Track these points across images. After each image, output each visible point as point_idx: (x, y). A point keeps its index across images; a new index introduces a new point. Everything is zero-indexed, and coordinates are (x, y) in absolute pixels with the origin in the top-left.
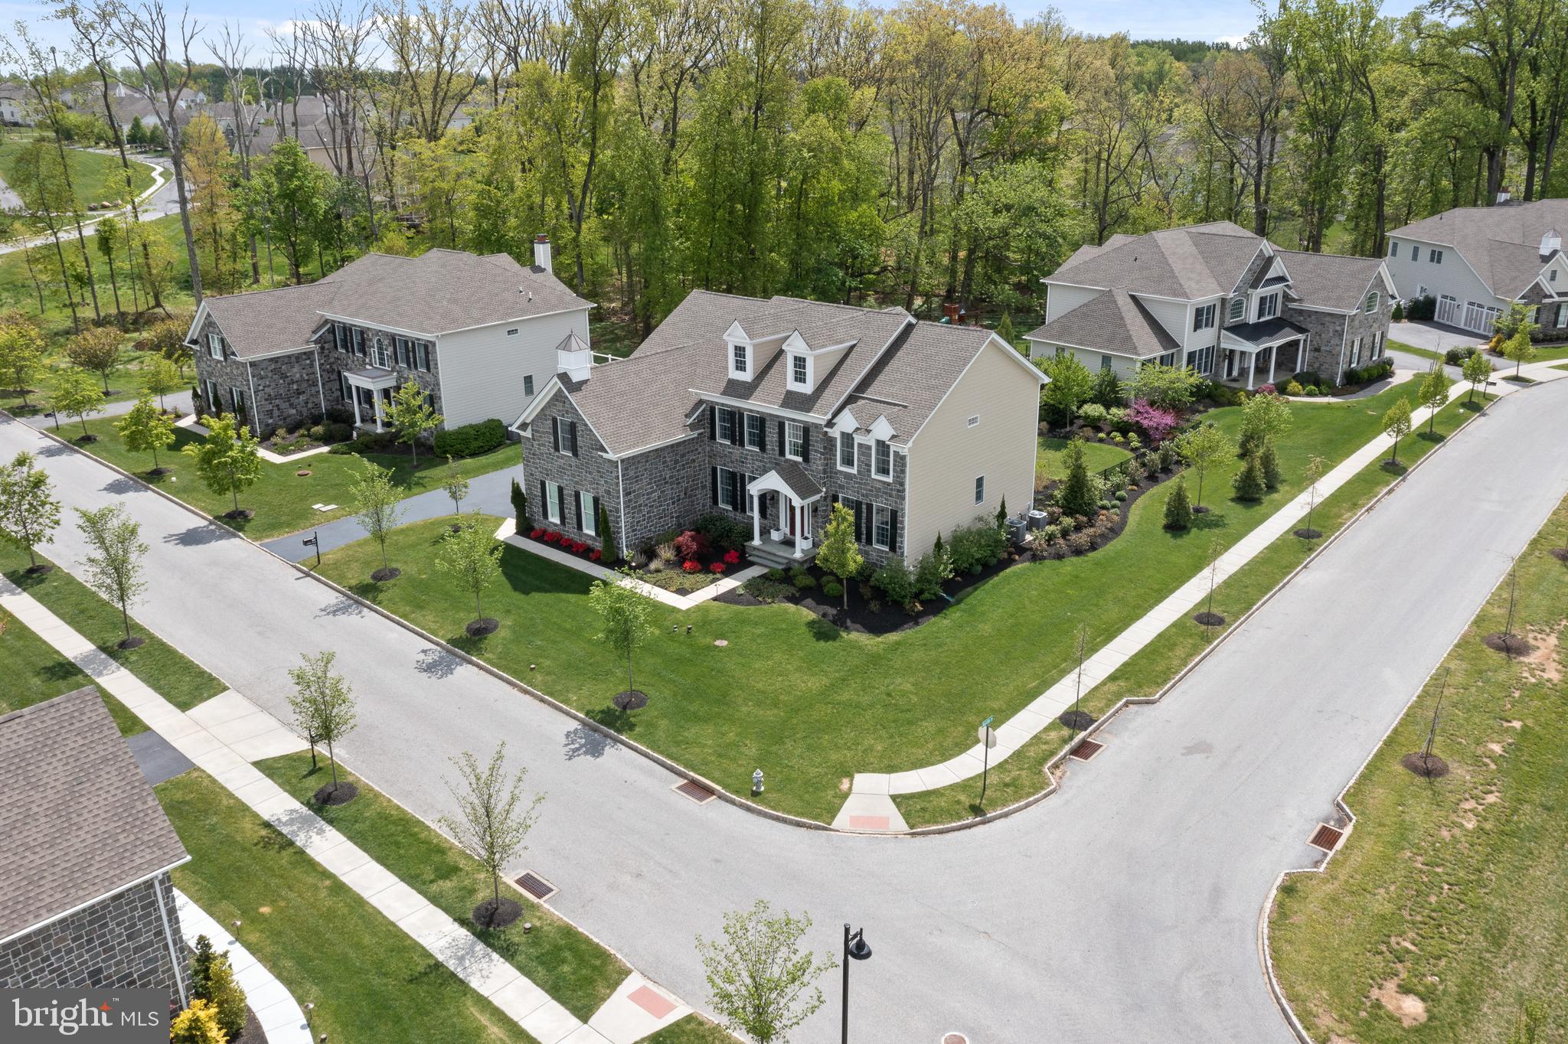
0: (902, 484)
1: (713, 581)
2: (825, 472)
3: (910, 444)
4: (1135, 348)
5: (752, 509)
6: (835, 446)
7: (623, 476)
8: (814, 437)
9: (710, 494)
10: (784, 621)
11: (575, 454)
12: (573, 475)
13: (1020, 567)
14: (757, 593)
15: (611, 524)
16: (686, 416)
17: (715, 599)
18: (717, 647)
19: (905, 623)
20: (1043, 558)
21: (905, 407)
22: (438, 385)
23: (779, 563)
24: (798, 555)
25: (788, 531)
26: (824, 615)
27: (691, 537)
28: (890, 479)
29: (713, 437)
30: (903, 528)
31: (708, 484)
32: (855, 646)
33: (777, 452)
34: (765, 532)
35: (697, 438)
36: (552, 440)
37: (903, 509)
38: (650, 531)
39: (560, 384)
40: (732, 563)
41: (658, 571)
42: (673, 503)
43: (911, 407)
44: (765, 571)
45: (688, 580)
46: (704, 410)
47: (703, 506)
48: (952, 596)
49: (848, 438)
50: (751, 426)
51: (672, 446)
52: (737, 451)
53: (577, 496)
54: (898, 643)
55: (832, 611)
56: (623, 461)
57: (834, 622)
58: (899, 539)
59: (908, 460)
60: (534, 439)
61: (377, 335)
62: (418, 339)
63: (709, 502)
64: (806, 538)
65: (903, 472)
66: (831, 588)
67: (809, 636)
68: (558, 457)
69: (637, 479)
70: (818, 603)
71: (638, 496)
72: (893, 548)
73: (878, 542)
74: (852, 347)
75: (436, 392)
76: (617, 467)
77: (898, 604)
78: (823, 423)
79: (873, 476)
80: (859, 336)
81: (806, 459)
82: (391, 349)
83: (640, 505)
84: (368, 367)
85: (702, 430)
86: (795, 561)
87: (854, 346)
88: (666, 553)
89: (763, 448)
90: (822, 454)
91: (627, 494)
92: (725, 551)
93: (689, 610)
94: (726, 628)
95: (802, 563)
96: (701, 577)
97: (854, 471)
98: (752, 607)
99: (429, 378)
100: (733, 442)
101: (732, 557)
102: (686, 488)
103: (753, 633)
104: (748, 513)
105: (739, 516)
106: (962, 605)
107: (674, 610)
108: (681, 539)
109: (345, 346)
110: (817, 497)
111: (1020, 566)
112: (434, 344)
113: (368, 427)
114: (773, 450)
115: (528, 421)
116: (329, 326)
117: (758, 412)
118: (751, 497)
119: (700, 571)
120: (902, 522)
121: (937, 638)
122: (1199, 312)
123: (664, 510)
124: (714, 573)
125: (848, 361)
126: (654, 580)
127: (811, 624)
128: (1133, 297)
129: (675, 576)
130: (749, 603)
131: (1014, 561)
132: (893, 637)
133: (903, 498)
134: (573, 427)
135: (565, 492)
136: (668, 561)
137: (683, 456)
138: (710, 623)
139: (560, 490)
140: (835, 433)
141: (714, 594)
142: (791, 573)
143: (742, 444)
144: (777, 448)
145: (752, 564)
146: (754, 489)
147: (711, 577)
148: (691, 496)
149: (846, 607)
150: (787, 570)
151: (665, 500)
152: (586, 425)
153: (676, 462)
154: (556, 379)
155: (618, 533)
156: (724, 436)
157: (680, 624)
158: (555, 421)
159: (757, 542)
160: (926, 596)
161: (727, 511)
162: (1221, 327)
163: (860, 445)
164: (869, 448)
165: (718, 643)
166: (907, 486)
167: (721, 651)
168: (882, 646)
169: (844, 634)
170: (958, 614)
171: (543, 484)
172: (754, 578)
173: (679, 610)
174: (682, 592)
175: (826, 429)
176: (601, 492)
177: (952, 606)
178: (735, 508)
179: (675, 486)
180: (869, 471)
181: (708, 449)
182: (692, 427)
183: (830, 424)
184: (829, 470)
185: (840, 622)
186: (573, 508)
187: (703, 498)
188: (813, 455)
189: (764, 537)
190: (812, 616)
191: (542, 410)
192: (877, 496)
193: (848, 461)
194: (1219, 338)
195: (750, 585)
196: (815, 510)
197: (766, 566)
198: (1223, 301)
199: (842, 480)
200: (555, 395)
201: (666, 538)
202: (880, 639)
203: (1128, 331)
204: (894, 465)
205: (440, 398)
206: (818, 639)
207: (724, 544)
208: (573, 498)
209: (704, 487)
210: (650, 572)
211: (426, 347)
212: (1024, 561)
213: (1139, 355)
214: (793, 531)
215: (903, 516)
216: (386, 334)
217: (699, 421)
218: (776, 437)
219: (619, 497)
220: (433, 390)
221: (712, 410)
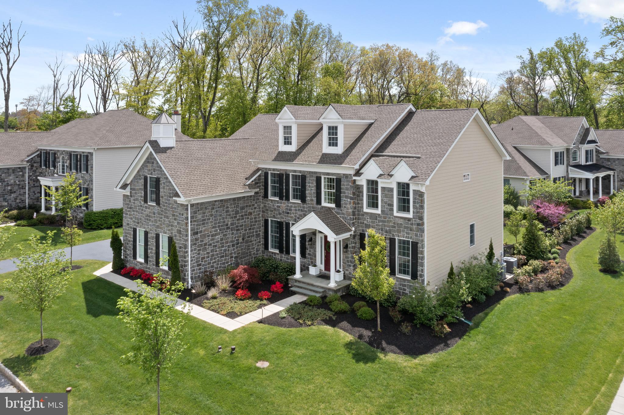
0: (421, 218)
1: (260, 307)
2: (354, 214)
3: (428, 183)
4: (525, 173)
5: (294, 251)
6: (362, 192)
7: (192, 217)
8: (345, 185)
9: (262, 241)
10: (323, 342)
11: (158, 203)
12: (156, 221)
13: (513, 298)
14: (297, 316)
15: (180, 259)
16: (246, 179)
17: (260, 322)
18: (258, 368)
19: (438, 344)
20: (528, 291)
21: (419, 158)
22: (92, 181)
23: (316, 292)
24: (332, 285)
25: (322, 267)
26: (360, 337)
27: (244, 269)
28: (410, 215)
29: (266, 196)
30: (423, 258)
31: (262, 234)
32: (393, 368)
33: (315, 202)
34: (304, 269)
35: (254, 196)
36: (143, 195)
37: (423, 241)
38: (212, 267)
39: (151, 149)
40: (277, 292)
41: (214, 298)
42: (233, 245)
43: (423, 157)
44: (305, 298)
45: (238, 306)
46: (260, 176)
47: (257, 251)
48: (470, 320)
49: (373, 184)
50: (295, 184)
51: (234, 199)
52: (284, 205)
53: (157, 237)
54: (435, 365)
55: (367, 333)
56: (192, 205)
57: (371, 343)
58: (419, 268)
59: (426, 196)
60: (131, 196)
61: (62, 154)
62: (83, 152)
63: (262, 248)
64: (338, 271)
65: (422, 207)
66: (364, 311)
67: (348, 357)
68: (146, 207)
69: (204, 222)
70: (354, 326)
71: (204, 236)
72: (414, 276)
73: (400, 272)
74: (371, 125)
75: (90, 186)
76: (187, 209)
77: (426, 327)
78: (352, 172)
79: (396, 214)
80: (375, 118)
81: (338, 205)
82: (68, 161)
83: (205, 244)
84: (55, 175)
85: (257, 190)
86: (330, 289)
87: (372, 123)
88: (223, 283)
89: (303, 200)
90: (351, 198)
91: (195, 233)
92: (272, 282)
93: (235, 331)
94: (268, 349)
95: (336, 291)
96: (249, 303)
97: (378, 211)
98: (293, 329)
99: (87, 177)
100: (281, 198)
101: (277, 288)
102: (244, 235)
103: (294, 355)
104: (292, 255)
105: (284, 257)
106: (481, 328)
107: (222, 331)
108: (235, 271)
109: (46, 165)
110: (347, 235)
111: (513, 296)
112: (91, 154)
113: (48, 213)
114: (312, 200)
115: (128, 183)
116: (38, 153)
117: (300, 172)
118: (294, 236)
119: (249, 298)
120: (422, 252)
121: (470, 359)
122: (556, 154)
123: (225, 250)
124: (262, 300)
125: (369, 132)
126: (209, 305)
127: (349, 345)
128: (515, 147)
129: (228, 302)
130: (291, 326)
131: (507, 292)
132: (429, 358)
133: (423, 231)
134: (158, 181)
135: (149, 235)
136: (224, 290)
137: (242, 208)
138: (253, 344)
139: (146, 233)
140: (362, 181)
141: (259, 317)
142: (327, 300)
143: (288, 199)
144: (315, 199)
145: (294, 293)
146: (296, 230)
147: (258, 302)
148: (247, 242)
149: (379, 329)
150: (324, 297)
151: (227, 242)
152: (167, 178)
153: (237, 213)
154: (148, 144)
155: (185, 266)
156: (274, 195)
157: (224, 345)
158: (146, 178)
159: (298, 275)
160: (450, 318)
161: (275, 254)
162: (568, 165)
163: (383, 188)
164: (391, 190)
165: (260, 364)
166: (425, 220)
167: (262, 373)
168: (420, 368)
169: (381, 356)
170: (480, 337)
171: (135, 231)
172: (295, 304)
173: (226, 331)
174: (232, 315)
175: (354, 178)
176: (175, 232)
177: (472, 329)
178: (281, 251)
179: (235, 232)
180: (392, 210)
181: (262, 205)
182: (250, 186)
183: (358, 173)
184: (357, 213)
185: (375, 343)
186: (154, 248)
187: (257, 244)
188: (344, 200)
189: (304, 272)
190: (349, 337)
191: (138, 172)
192: (399, 231)
193: (373, 203)
194: (567, 171)
195: (291, 310)
196: (346, 247)
197: (305, 295)
198: (568, 150)
199: (368, 221)
200: (147, 158)
201: (225, 271)
202: (417, 361)
203: (518, 164)
204: (414, 202)
205: (92, 190)
206: (358, 361)
207: (271, 277)
208: (154, 240)
209: (258, 235)
210: (207, 299)
211: (87, 156)
212: (514, 293)
213: (528, 176)
214: (327, 266)
215: (423, 247)
216: (67, 152)
217: (256, 183)
218: (314, 190)
219: (187, 235)
220: (88, 185)
221: (266, 174)
